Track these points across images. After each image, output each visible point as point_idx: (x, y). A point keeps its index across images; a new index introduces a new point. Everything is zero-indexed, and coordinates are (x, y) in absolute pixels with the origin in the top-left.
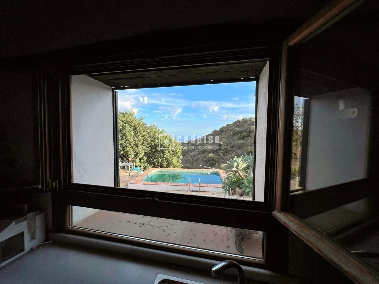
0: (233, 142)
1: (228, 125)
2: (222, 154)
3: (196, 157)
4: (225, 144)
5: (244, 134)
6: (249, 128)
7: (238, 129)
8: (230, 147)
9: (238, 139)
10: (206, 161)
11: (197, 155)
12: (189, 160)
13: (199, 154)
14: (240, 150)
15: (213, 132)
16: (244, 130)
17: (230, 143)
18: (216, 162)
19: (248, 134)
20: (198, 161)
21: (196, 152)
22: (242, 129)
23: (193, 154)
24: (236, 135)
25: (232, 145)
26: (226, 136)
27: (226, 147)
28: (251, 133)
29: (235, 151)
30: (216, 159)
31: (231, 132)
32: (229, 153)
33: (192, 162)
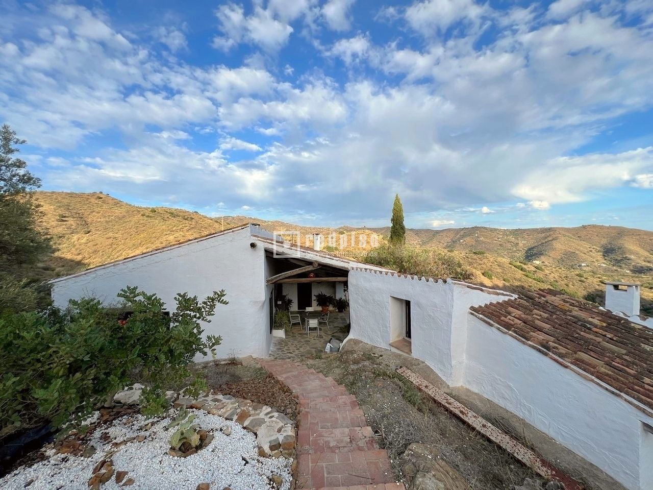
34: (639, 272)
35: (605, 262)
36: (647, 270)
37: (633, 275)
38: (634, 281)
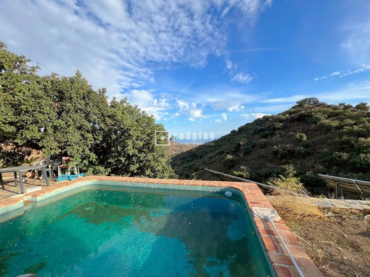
0: (254, 142)
1: (248, 124)
2: (242, 155)
3: (213, 159)
4: (245, 143)
5: (267, 132)
6: (272, 125)
7: (259, 127)
9: (259, 138)
10: (224, 163)
11: (214, 156)
12: (205, 161)
13: (217, 156)
14: (263, 149)
15: (231, 132)
16: (266, 128)
17: (252, 142)
18: (235, 164)
19: (272, 131)
20: (215, 163)
21: (214, 154)
22: (264, 127)
23: (210, 155)
24: (257, 133)
25: (253, 144)
26: (245, 135)
28: (276, 131)
29: (257, 151)
31: (252, 131)
32: (250, 153)
33: (209, 164)
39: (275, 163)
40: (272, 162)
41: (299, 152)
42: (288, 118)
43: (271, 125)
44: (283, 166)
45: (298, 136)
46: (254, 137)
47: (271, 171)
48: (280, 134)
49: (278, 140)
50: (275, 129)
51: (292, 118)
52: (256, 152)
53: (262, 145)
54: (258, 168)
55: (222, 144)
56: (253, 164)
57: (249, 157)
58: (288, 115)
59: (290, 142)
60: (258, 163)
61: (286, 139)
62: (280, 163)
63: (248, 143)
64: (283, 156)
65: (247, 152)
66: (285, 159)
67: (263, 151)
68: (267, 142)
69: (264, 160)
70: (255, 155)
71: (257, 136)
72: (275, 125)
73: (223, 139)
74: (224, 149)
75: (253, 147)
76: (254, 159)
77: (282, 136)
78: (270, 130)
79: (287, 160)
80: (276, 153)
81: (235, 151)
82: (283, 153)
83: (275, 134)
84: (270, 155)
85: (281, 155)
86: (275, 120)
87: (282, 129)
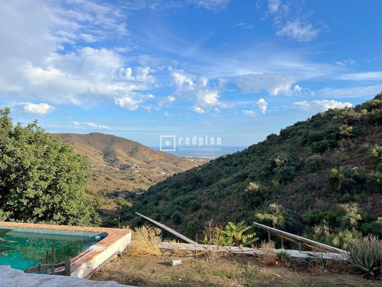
0: (301, 159)
2: (276, 183)
3: (228, 189)
4: (285, 161)
5: (325, 141)
6: (335, 128)
7: (313, 132)
8: (294, 168)
9: (311, 152)
10: (244, 196)
11: (230, 184)
12: (213, 192)
13: (234, 183)
14: (315, 174)
16: (324, 134)
17: (296, 159)
18: (264, 199)
19: (333, 141)
20: (230, 197)
23: (223, 181)
24: (308, 143)
25: (299, 164)
26: (289, 145)
27: (286, 167)
28: (340, 140)
29: (304, 176)
30: (265, 192)
31: (299, 138)
32: (292, 181)
34: (123, 169)
35: (105, 163)
36: (127, 167)
37: (121, 171)
38: (122, 176)
39: (331, 200)
40: (327, 197)
41: (373, 182)
42: (365, 117)
43: (332, 129)
44: (342, 205)
45: (374, 151)
46: (303, 150)
47: (321, 213)
48: (347, 146)
49: (341, 158)
50: (338, 137)
51: (372, 117)
52: (302, 179)
53: (314, 165)
54: (302, 207)
55: (248, 161)
56: (293, 200)
57: (290, 188)
58: (365, 111)
59: (363, 161)
60: (303, 199)
61: (356, 156)
62: (340, 199)
63: (289, 162)
64: (347, 188)
65: (286, 178)
66: (349, 192)
67: (314, 178)
68: (323, 161)
69: (313, 193)
70: (299, 183)
71: (308, 148)
72: (339, 130)
73: (252, 150)
74: (249, 170)
75: (298, 168)
76: (297, 191)
77: (350, 150)
78: (331, 137)
79: (353, 194)
80: (335, 180)
81: (267, 176)
82: (346, 181)
83: (338, 147)
84: (326, 185)
85: (342, 186)
86: (341, 119)
87: (351, 137)
